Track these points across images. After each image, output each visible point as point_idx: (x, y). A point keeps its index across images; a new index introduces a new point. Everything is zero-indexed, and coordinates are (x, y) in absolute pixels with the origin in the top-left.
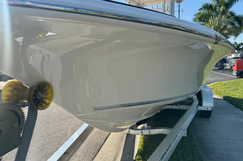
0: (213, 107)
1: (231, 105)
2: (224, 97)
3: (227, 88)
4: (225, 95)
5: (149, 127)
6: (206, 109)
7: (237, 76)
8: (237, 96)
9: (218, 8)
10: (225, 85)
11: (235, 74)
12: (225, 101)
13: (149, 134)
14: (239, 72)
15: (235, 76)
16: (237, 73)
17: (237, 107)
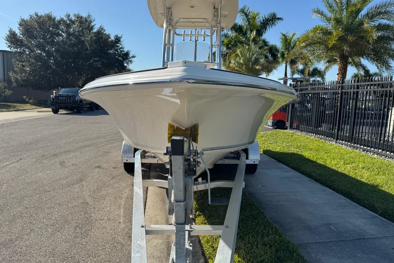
0: (259, 159)
1: (272, 159)
2: (264, 151)
3: (265, 140)
4: (265, 149)
5: (203, 181)
6: (252, 163)
7: (272, 126)
8: (278, 149)
9: (249, 32)
10: (262, 137)
11: (271, 125)
12: (265, 156)
13: (205, 189)
14: (275, 122)
15: (270, 126)
16: (273, 122)
17: (280, 161)
